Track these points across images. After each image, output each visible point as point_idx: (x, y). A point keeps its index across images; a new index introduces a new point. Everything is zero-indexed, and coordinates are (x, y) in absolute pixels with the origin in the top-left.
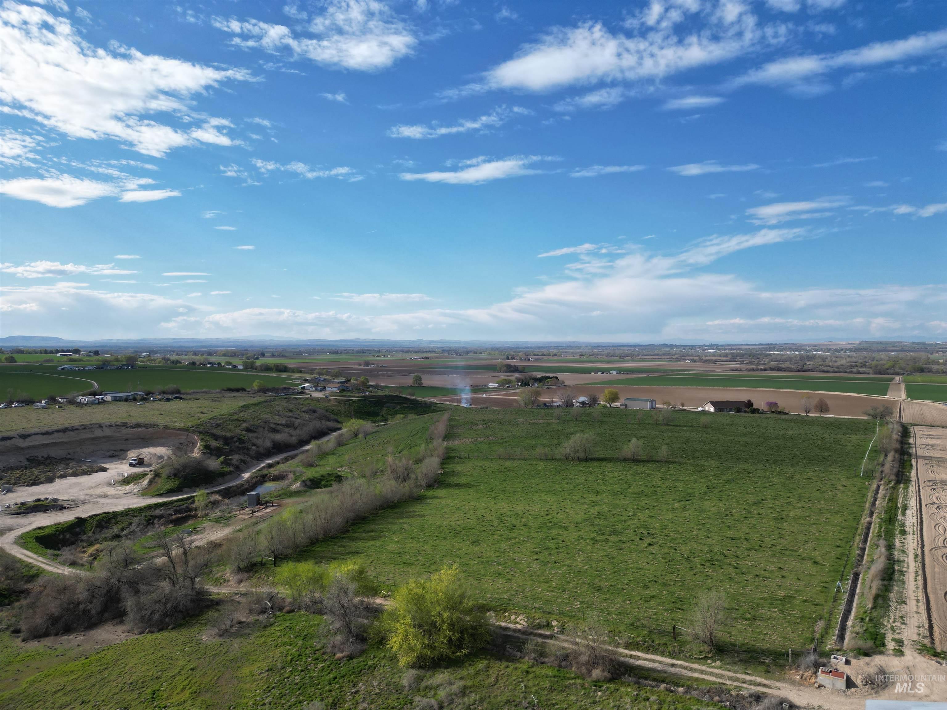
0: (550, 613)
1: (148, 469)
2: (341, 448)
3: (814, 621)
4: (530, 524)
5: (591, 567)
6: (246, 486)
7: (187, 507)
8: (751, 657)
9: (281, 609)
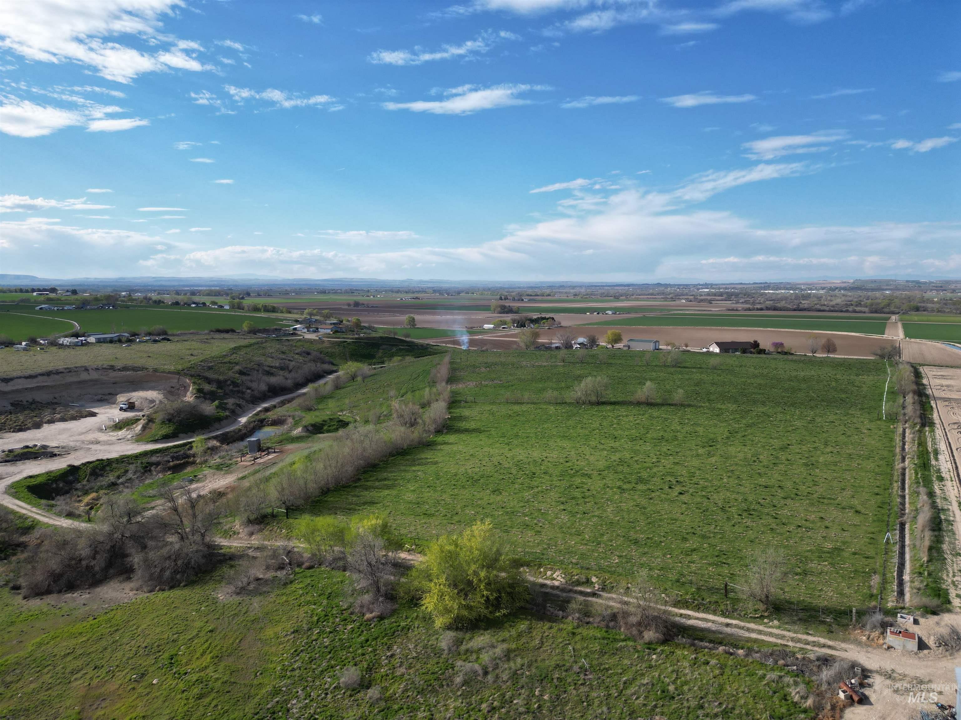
0: (588, 569)
1: (141, 414)
2: (339, 391)
3: (868, 575)
4: (551, 471)
5: (623, 518)
6: (244, 432)
7: (184, 454)
8: (811, 616)
9: (300, 565)
